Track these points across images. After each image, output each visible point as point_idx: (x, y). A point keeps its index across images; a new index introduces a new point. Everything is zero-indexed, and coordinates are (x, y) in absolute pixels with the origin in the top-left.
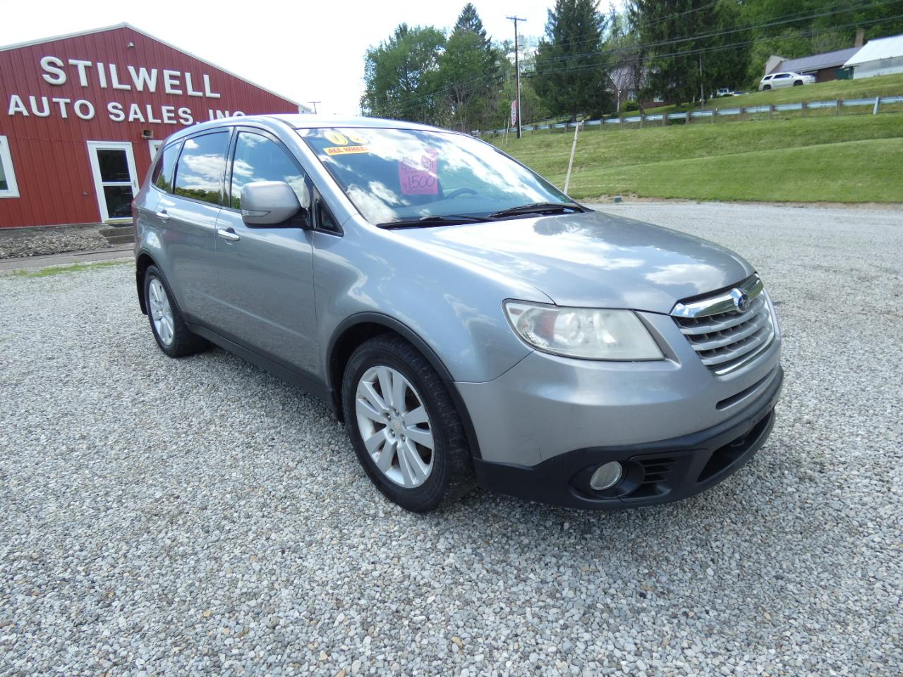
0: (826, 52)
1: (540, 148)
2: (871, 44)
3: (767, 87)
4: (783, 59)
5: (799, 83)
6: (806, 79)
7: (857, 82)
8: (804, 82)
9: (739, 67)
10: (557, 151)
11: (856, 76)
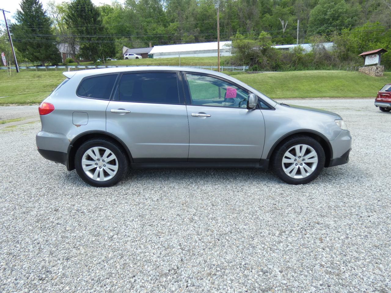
0: (138, 48)
1: (34, 78)
2: (155, 47)
3: (127, 58)
4: (128, 48)
5: (137, 58)
6: (140, 57)
7: (155, 59)
8: (139, 57)
9: (112, 49)
10: (46, 80)
11: (154, 57)
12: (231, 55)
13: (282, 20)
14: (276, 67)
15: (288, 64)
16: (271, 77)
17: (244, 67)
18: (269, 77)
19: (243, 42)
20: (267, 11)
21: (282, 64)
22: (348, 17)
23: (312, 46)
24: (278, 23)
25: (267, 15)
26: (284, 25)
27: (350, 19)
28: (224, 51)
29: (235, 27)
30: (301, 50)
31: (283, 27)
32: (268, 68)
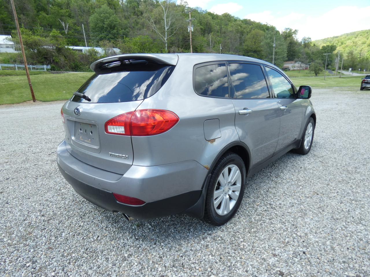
12: (16, 52)
13: (62, 21)
14: (75, 67)
15: (87, 65)
16: (83, 77)
17: (45, 66)
18: (80, 77)
19: (32, 38)
20: (41, 9)
21: (81, 65)
22: (122, 29)
23: (105, 50)
24: (58, 23)
25: (43, 14)
26: (66, 26)
27: (123, 30)
28: (5, 46)
29: (4, 20)
30: (96, 52)
31: (65, 28)
32: (68, 68)
